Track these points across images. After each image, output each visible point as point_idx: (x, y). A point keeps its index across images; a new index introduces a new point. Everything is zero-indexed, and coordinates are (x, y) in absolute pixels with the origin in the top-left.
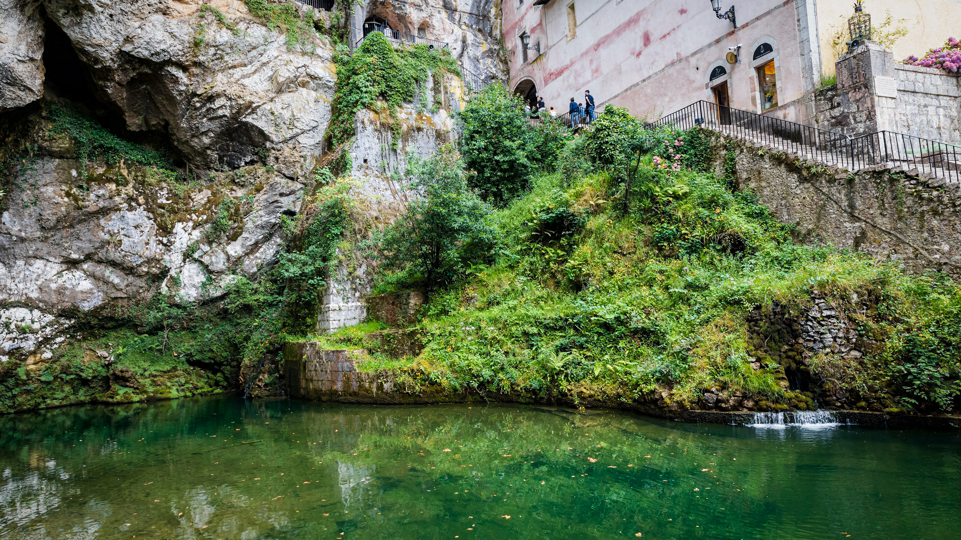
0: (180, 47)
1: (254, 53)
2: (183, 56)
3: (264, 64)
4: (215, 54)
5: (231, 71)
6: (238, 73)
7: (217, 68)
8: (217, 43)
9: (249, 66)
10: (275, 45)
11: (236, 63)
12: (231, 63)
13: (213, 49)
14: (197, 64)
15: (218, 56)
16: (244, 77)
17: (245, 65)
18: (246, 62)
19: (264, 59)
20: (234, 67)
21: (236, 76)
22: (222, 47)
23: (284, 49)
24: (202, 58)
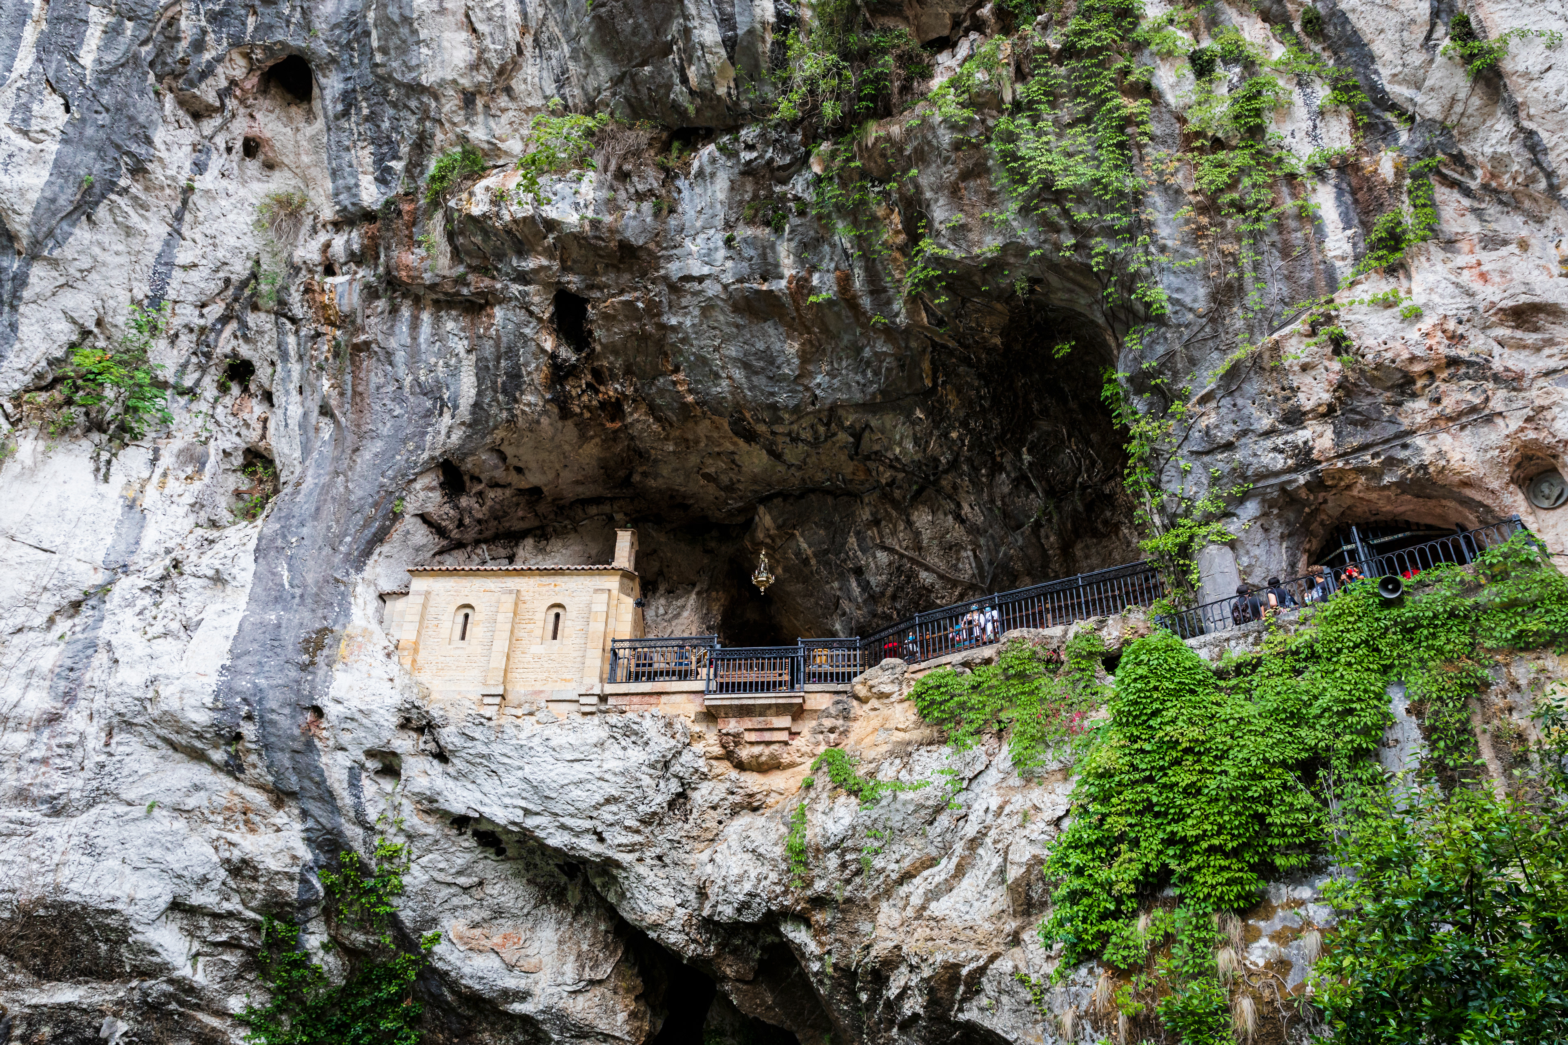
0: (773, 876)
1: (944, 820)
2: (785, 893)
3: (974, 843)
4: (844, 866)
5: (904, 890)
6: (916, 889)
7: (868, 894)
8: (833, 840)
9: (944, 861)
10: (992, 777)
11: (906, 864)
12: (894, 870)
13: (832, 855)
14: (820, 902)
15: (853, 867)
16: (933, 895)
17: (933, 862)
18: (934, 853)
19: (970, 829)
20: (906, 877)
21: (916, 900)
22: (849, 843)
23: (1015, 781)
24: (820, 886)
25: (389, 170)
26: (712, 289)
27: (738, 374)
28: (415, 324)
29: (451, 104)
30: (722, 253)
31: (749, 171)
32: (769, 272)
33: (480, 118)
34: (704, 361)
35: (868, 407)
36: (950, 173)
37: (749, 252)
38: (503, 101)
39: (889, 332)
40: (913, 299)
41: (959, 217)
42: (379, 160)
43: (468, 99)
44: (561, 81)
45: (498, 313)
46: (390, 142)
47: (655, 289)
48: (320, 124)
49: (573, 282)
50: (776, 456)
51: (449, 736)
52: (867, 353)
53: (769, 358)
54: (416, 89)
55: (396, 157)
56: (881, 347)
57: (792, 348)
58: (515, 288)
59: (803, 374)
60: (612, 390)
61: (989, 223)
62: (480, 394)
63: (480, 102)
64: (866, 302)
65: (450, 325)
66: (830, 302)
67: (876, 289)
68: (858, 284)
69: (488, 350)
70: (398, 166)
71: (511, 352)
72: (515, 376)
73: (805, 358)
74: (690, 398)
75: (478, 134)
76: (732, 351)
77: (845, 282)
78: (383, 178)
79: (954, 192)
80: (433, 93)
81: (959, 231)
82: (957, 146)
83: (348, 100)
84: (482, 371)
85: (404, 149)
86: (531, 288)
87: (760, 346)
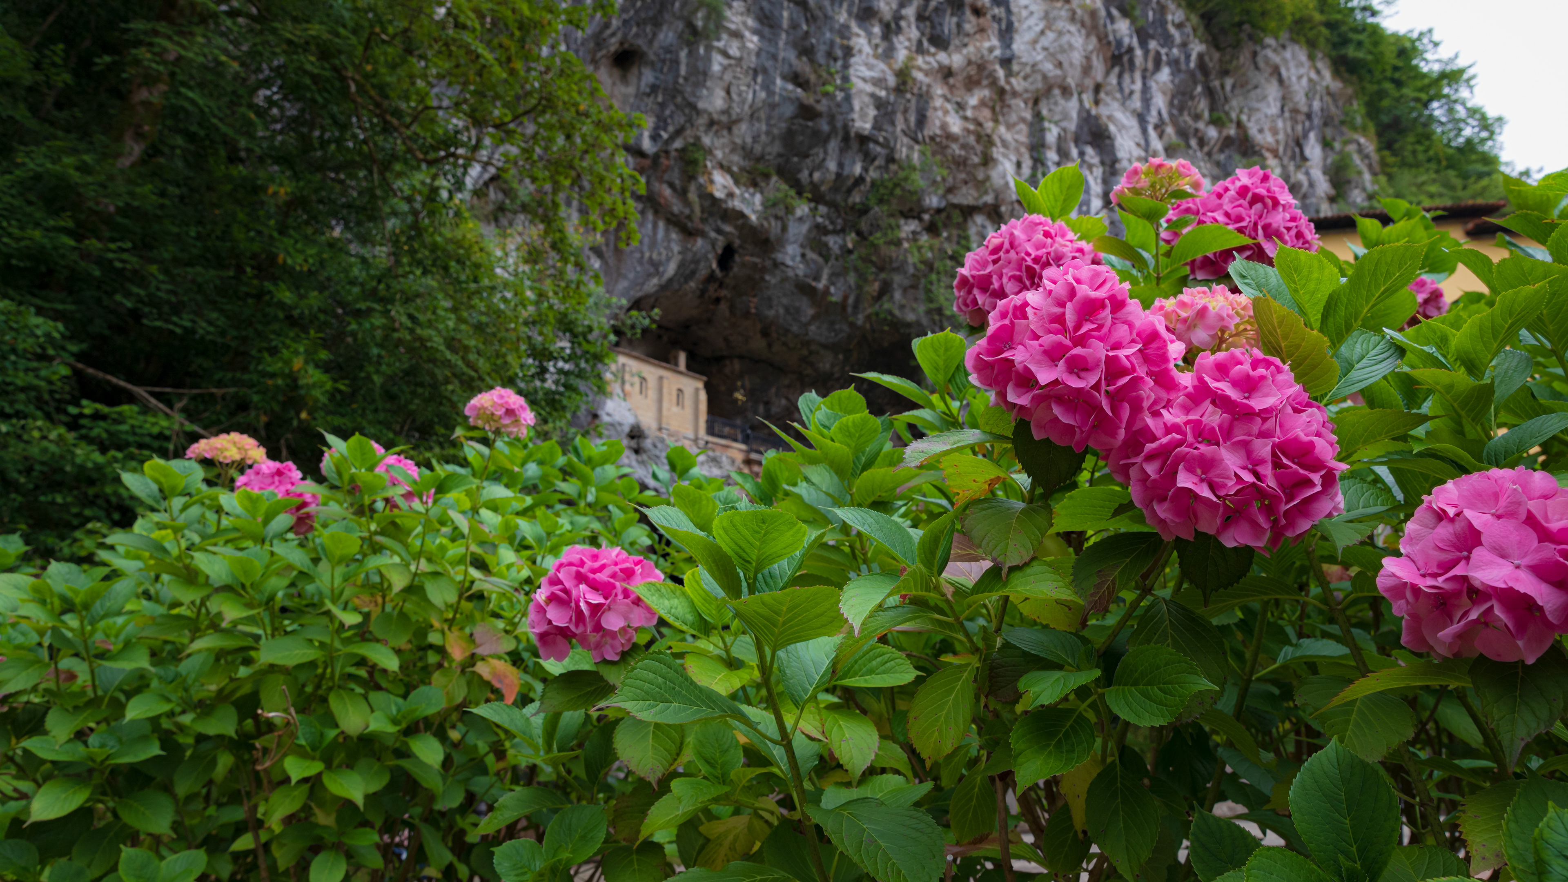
25: (660, 136)
26: (790, 273)
27: (781, 311)
28: (655, 227)
29: (702, 121)
30: (798, 259)
31: (817, 226)
32: (817, 278)
33: (711, 134)
34: (769, 299)
35: (825, 346)
36: (907, 283)
37: (813, 266)
38: (725, 132)
39: (852, 325)
40: (868, 317)
41: (904, 302)
42: (657, 128)
43: (712, 123)
44: (756, 138)
45: (700, 242)
46: (665, 121)
47: (768, 263)
48: (631, 90)
49: (737, 242)
50: (770, 346)
51: (647, 443)
52: (837, 327)
53: (798, 310)
54: (693, 107)
55: (665, 130)
56: (846, 328)
57: (811, 312)
58: (713, 235)
59: (809, 323)
60: (724, 293)
61: (913, 310)
62: (675, 275)
63: (715, 128)
64: (850, 310)
65: (674, 236)
66: (836, 304)
67: (856, 306)
68: (851, 300)
69: (689, 256)
70: (665, 135)
71: (697, 262)
72: (693, 273)
73: (814, 318)
74: (753, 311)
75: (707, 140)
76: (785, 301)
77: (846, 298)
78: (654, 137)
79: (905, 290)
80: (698, 112)
81: (902, 307)
82: (913, 275)
83: (654, 89)
84: (681, 265)
85: (671, 129)
86: (721, 238)
87: (797, 304)
